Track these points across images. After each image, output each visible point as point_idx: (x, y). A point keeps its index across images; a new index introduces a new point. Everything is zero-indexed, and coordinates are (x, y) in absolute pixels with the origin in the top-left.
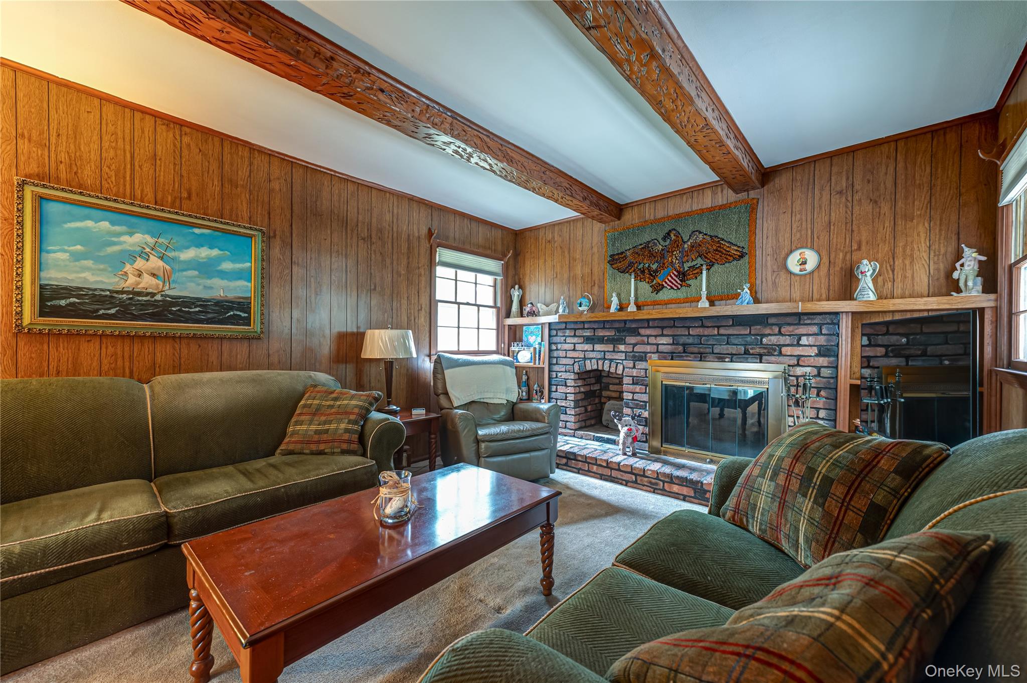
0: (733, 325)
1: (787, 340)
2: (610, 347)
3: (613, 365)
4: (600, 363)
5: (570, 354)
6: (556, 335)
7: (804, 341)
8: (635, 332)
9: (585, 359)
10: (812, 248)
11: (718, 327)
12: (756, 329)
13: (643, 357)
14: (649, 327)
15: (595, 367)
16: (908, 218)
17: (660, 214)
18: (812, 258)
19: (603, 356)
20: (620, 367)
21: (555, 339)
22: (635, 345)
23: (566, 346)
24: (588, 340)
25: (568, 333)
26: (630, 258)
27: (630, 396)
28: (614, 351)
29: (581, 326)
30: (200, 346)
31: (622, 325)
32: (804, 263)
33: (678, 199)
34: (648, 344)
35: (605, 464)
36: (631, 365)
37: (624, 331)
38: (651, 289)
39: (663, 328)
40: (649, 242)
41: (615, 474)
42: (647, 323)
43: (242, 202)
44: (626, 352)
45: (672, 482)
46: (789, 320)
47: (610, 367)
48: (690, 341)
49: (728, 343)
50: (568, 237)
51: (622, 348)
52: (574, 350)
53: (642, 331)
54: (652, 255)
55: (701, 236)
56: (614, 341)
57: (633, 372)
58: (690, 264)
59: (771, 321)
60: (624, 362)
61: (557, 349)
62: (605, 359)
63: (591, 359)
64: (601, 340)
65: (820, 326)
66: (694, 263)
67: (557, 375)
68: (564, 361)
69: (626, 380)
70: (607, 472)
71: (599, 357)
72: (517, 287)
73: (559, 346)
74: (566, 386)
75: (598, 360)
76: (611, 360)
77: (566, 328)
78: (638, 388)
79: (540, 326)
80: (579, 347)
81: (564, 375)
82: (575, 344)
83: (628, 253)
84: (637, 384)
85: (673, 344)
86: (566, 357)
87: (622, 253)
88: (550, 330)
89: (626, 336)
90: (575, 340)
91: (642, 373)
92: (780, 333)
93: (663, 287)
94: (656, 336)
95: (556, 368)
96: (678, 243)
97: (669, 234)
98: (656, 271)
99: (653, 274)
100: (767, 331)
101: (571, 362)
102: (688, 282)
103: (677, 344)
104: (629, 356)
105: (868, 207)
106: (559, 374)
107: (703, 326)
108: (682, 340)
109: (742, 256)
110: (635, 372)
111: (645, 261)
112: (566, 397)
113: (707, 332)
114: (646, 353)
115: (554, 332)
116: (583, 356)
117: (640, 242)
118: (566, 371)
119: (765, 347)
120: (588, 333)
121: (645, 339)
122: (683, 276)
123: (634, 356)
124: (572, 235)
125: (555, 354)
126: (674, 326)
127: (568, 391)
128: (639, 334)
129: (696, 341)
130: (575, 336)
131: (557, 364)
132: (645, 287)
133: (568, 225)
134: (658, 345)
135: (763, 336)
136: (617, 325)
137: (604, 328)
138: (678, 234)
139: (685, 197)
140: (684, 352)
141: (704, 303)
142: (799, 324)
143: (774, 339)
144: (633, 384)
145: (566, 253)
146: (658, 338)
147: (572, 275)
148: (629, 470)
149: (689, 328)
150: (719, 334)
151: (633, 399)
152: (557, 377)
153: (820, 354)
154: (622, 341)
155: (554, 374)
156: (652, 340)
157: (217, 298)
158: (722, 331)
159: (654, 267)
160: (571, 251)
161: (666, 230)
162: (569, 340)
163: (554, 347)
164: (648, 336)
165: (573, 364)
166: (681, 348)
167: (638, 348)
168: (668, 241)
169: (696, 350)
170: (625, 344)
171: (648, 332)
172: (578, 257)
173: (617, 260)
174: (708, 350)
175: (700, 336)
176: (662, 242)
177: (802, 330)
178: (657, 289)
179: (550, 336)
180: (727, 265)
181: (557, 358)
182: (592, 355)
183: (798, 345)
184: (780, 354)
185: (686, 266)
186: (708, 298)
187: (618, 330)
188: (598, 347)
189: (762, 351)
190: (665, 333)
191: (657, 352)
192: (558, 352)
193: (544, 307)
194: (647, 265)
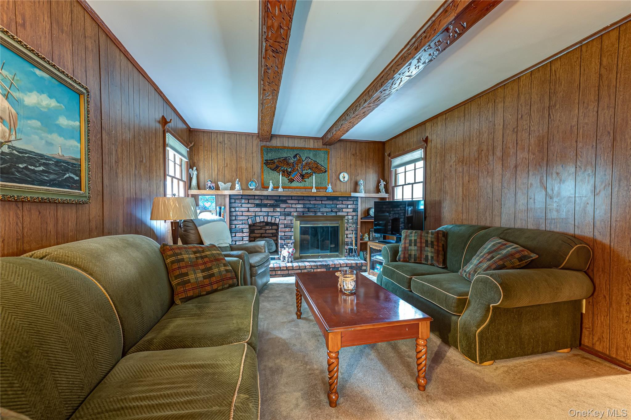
0: (327, 200)
1: (344, 206)
2: (272, 209)
3: (273, 219)
4: (266, 218)
5: (244, 214)
6: (235, 202)
7: (349, 206)
8: (285, 202)
9: (255, 216)
10: (346, 172)
11: (322, 201)
12: (335, 202)
13: (289, 214)
14: (292, 199)
15: (262, 220)
16: (369, 168)
17: (291, 145)
18: (347, 177)
19: (267, 214)
20: (278, 220)
21: (233, 205)
22: (285, 208)
23: (243, 209)
24: (257, 205)
25: (243, 201)
26: (277, 163)
27: (283, 234)
28: (274, 211)
29: (253, 198)
30: (40, 213)
31: (278, 198)
32: (344, 178)
33: (299, 140)
34: (292, 208)
35: (285, 269)
36: (284, 218)
37: (279, 201)
38: (288, 181)
39: (299, 200)
40: (287, 157)
41: (290, 272)
42: (291, 197)
43: (67, 51)
44: (280, 212)
45: (318, 268)
46: (345, 199)
47: (271, 220)
48: (311, 206)
49: (325, 208)
50: (235, 143)
51: (278, 210)
52: (248, 211)
53: (289, 201)
54: (288, 164)
55: (310, 160)
56: (274, 206)
57: (284, 222)
58: (306, 172)
59: (340, 199)
60: (280, 217)
61: (235, 211)
62: (268, 216)
63: (259, 216)
64: (265, 206)
65: (353, 201)
66: (307, 171)
67: (235, 226)
68: (241, 218)
69: (281, 226)
70: (286, 272)
71: (265, 215)
72: (195, 168)
73: (237, 209)
74: (243, 232)
75: (264, 216)
76: (272, 216)
77: (242, 198)
78: (287, 229)
79: (214, 196)
80: (251, 209)
81: (241, 226)
82: (248, 208)
83: (276, 161)
84: (287, 227)
85: (303, 208)
86: (242, 215)
87: (272, 160)
88: (230, 199)
89: (280, 204)
90: (249, 205)
91: (289, 222)
92: (342, 204)
93: (294, 180)
94: (295, 204)
95: (235, 222)
96: (300, 161)
97: (296, 155)
98: (290, 172)
99: (289, 174)
100: (338, 203)
101: (246, 218)
102: (305, 180)
103: (305, 208)
104: (282, 214)
105: (360, 162)
106: (238, 226)
107: (316, 200)
108: (307, 206)
109: (325, 172)
110: (285, 222)
111: (285, 167)
112: (243, 239)
113: (317, 202)
114: (291, 212)
115: (233, 201)
116: (254, 215)
117: (282, 156)
118: (242, 224)
119: (338, 209)
120: (257, 202)
121: (290, 205)
122: (303, 176)
123: (285, 214)
124: (238, 143)
125: (234, 214)
126: (304, 200)
127: (244, 235)
128: (287, 203)
129: (313, 206)
130: (248, 203)
131: (235, 220)
132: (286, 180)
133: (235, 136)
134: (296, 208)
135: (337, 204)
136: (275, 198)
137: (267, 199)
138: (300, 157)
139: (302, 140)
140: (308, 211)
141: (314, 190)
142: (347, 200)
143: (340, 206)
144: (285, 227)
145: (234, 153)
146: (297, 205)
147: (239, 166)
148: (298, 268)
149: (310, 200)
150: (322, 204)
151: (285, 235)
152: (235, 228)
153: (353, 211)
154: (278, 206)
155: (234, 226)
156: (294, 206)
157: (55, 156)
158: (323, 202)
159: (289, 170)
160: (238, 152)
161: (295, 154)
162: (244, 206)
163: (233, 210)
164: (292, 204)
165: (248, 220)
166: (307, 210)
167: (287, 210)
168: (296, 159)
169: (313, 210)
170: (280, 207)
171: (292, 202)
172: (243, 156)
173: (269, 163)
174: (318, 210)
175: (315, 204)
176: (293, 159)
177: (349, 203)
178: (291, 181)
179: (230, 203)
180: (320, 174)
181: (235, 216)
182: (260, 214)
183: (348, 208)
184: (342, 211)
185: (304, 172)
186: (315, 188)
187: (276, 201)
188: (264, 209)
189: (337, 210)
190: (300, 202)
191: (296, 211)
192: (237, 213)
193: (223, 184)
194: (286, 169)
